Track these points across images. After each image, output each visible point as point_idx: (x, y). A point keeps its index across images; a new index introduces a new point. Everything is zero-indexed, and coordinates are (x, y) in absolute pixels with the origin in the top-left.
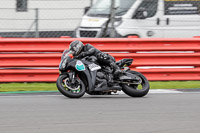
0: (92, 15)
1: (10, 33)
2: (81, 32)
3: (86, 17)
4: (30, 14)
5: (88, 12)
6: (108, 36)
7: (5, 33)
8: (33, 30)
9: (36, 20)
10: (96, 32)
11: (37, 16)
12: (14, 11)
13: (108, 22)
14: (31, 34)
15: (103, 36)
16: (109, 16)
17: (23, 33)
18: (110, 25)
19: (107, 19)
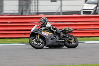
0: (89, 4)
1: (48, 13)
2: (83, 12)
3: (86, 4)
4: (58, 3)
5: (87, 2)
6: (97, 14)
7: (46, 13)
8: (59, 11)
9: (61, 6)
10: (91, 12)
11: (61, 4)
12: (50, 2)
13: (97, 7)
14: (59, 13)
15: (94, 14)
16: (97, 4)
17: (55, 13)
18: (97, 8)
19: (96, 5)
